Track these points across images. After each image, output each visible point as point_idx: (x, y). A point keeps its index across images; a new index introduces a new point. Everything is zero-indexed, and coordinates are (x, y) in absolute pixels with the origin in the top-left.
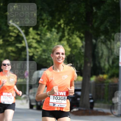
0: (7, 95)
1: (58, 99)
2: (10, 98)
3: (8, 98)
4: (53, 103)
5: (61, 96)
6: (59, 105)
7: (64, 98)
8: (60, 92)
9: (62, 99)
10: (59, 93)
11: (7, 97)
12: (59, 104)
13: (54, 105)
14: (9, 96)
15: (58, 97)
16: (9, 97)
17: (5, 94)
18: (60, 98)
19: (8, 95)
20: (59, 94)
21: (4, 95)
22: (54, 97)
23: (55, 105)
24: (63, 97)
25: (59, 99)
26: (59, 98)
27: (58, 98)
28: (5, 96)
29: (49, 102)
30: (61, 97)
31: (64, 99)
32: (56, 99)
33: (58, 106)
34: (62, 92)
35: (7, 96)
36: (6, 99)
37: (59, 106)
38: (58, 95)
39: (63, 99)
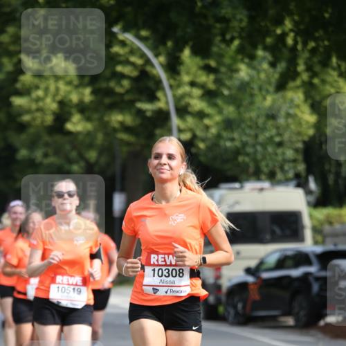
0: (68, 281)
1: (165, 276)
2: (76, 292)
4: (152, 287)
5: (171, 265)
7: (179, 270)
8: (166, 256)
9: (174, 275)
10: (164, 258)
11: (66, 287)
12: (167, 288)
14: (72, 285)
15: (164, 268)
16: (72, 287)
17: (62, 281)
18: (170, 272)
19: (71, 283)
20: (165, 261)
21: (59, 283)
22: (154, 270)
23: (158, 290)
24: (177, 268)
25: (167, 275)
26: (167, 271)
27: (165, 273)
28: (63, 284)
29: (142, 285)
30: (171, 268)
31: (180, 273)
32: (159, 276)
33: (165, 294)
34: (171, 256)
35: (69, 284)
36: (66, 294)
38: (164, 263)
39: (178, 273)
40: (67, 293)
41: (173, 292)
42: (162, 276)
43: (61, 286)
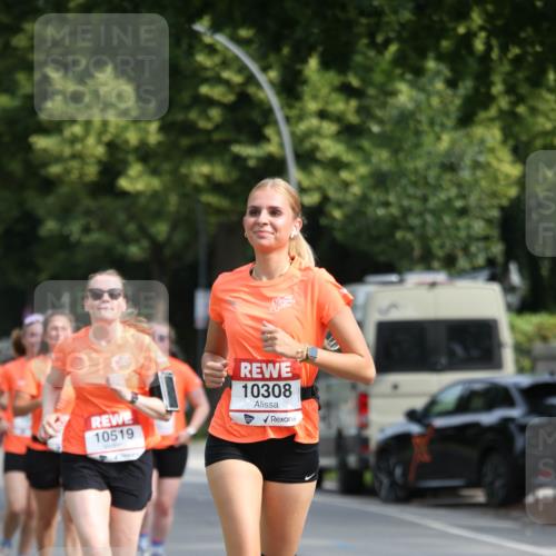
0: (110, 421)
1: (263, 395)
2: (126, 436)
3: (119, 436)
4: (243, 413)
5: (271, 379)
6: (269, 419)
7: (285, 386)
8: (264, 365)
9: (277, 393)
10: (261, 368)
12: (267, 414)
13: (249, 418)
14: (118, 426)
15: (260, 384)
16: (119, 429)
17: (101, 423)
18: (270, 390)
19: (114, 423)
20: (262, 373)
21: (97, 428)
22: (245, 387)
23: (253, 418)
24: (282, 384)
25: (266, 394)
26: (265, 388)
27: (262, 391)
29: (228, 410)
30: (271, 384)
31: (286, 390)
32: (253, 396)
33: (263, 423)
34: (271, 365)
35: (112, 427)
37: (269, 423)
38: (260, 376)
39: (283, 390)
41: (276, 420)
42: (258, 396)
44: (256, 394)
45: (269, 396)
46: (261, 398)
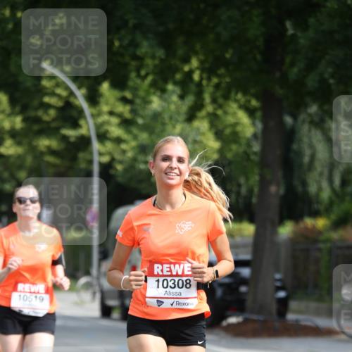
0: (30, 289)
1: (171, 287)
2: (38, 300)
3: (34, 298)
6: (175, 303)
8: (172, 266)
11: (28, 295)
13: (160, 303)
14: (34, 293)
16: (34, 295)
17: (24, 288)
19: (32, 290)
21: (21, 292)
23: (163, 302)
28: (24, 292)
29: (145, 297)
33: (170, 306)
35: (30, 292)
36: (27, 302)
40: (30, 301)
41: (180, 304)
43: (22, 294)
44: (165, 286)
45: (175, 287)
46: (169, 289)
